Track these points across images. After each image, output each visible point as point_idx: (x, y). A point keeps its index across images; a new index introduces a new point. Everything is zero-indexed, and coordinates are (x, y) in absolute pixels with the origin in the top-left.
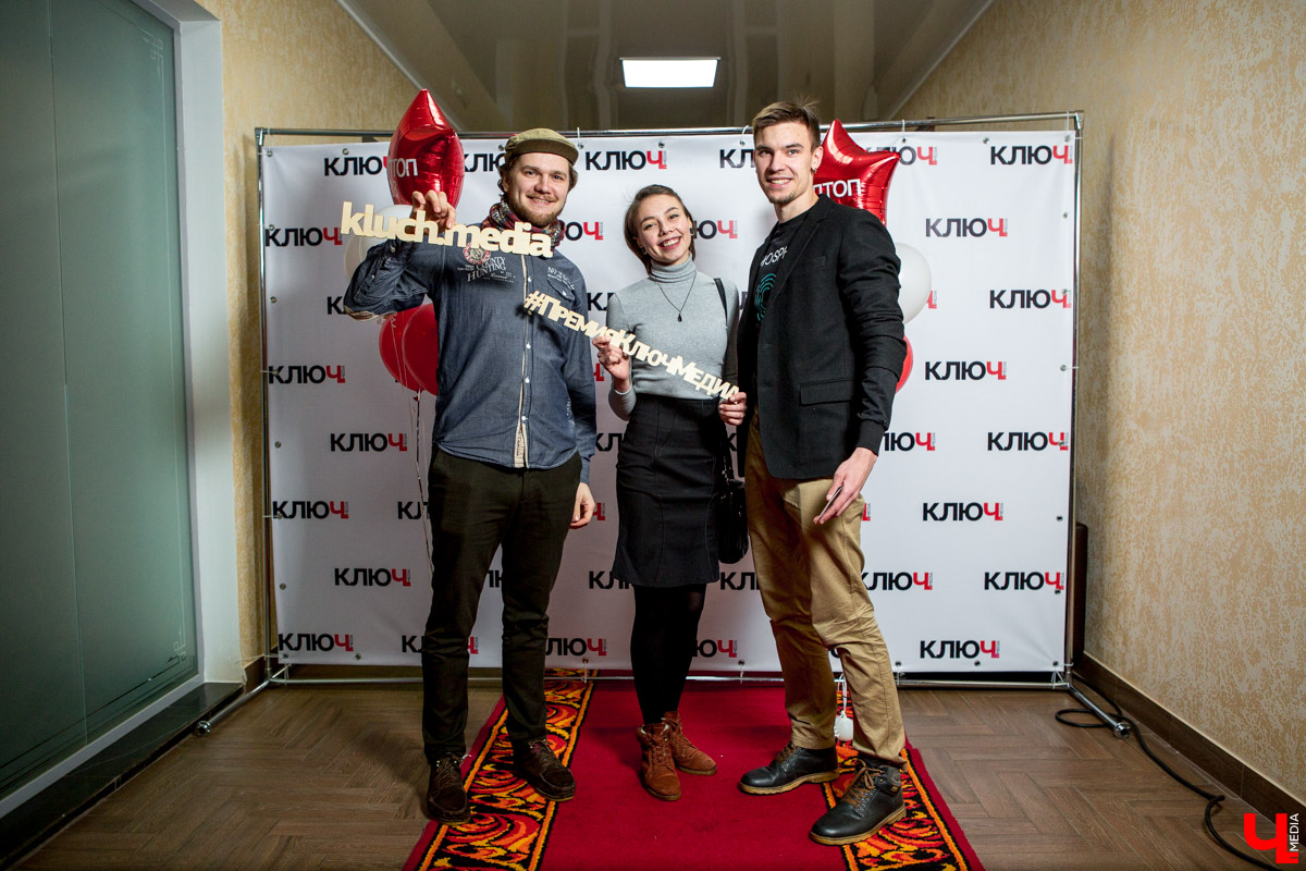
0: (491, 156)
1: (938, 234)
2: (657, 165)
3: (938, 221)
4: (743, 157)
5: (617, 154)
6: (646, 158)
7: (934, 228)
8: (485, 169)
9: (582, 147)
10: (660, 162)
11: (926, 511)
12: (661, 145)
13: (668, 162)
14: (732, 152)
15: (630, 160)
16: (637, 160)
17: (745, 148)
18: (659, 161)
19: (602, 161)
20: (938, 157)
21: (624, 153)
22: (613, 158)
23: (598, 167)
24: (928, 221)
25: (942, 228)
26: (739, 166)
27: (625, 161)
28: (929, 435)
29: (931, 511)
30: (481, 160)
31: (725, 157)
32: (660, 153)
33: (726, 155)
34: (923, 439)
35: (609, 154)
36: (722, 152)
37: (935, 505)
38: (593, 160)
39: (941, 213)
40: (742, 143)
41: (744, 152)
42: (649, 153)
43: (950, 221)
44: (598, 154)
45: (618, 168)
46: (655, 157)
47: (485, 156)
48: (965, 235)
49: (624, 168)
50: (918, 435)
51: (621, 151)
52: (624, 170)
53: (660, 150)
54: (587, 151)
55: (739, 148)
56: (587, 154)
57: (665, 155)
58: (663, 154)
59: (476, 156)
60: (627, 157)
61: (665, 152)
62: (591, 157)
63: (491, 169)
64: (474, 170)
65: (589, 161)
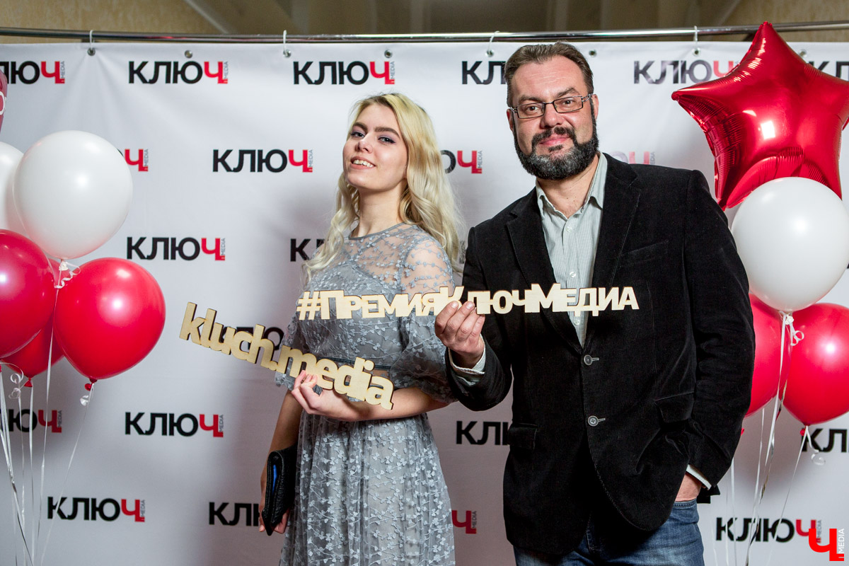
0: (176, 64)
2: (383, 79)
5: (333, 64)
6: (369, 70)
8: (168, 81)
9: (289, 55)
10: (386, 76)
12: (388, 54)
13: (396, 75)
14: (477, 64)
15: (349, 73)
16: (357, 73)
17: (494, 59)
19: (313, 73)
21: (341, 64)
22: (328, 69)
23: (309, 81)
26: (487, 82)
27: (342, 73)
30: (163, 69)
31: (468, 72)
32: (387, 64)
35: (323, 65)
36: (465, 64)
38: (303, 72)
40: (491, 54)
41: (492, 64)
42: (372, 64)
44: (308, 64)
45: (334, 82)
46: (380, 69)
47: (168, 64)
49: (342, 82)
51: (337, 60)
52: (342, 85)
53: (387, 60)
54: (296, 61)
55: (486, 60)
56: (296, 64)
57: (393, 67)
58: (390, 65)
59: (158, 65)
60: (345, 69)
61: (392, 63)
62: (300, 68)
63: (175, 81)
64: (153, 81)
65: (297, 73)
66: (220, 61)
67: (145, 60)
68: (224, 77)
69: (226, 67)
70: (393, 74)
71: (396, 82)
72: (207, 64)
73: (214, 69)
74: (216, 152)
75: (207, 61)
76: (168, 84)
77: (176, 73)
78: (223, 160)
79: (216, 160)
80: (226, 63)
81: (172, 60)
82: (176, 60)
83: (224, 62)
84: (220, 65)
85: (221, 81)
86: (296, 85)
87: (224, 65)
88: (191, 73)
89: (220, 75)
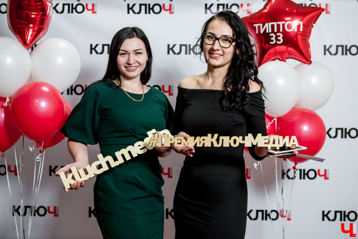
0: (72, 5)
1: (331, 54)
2: (168, 12)
3: (331, 46)
4: (218, 8)
5: (145, 5)
6: (162, 8)
7: (328, 50)
8: (69, 12)
9: (125, 1)
11: (324, 215)
12: (171, 0)
13: (174, 10)
14: (212, 5)
15: (153, 9)
16: (157, 9)
17: (219, 2)
18: (170, 10)
19: (136, 9)
20: (330, 9)
21: (149, 5)
23: (134, 13)
24: (325, 46)
25: (333, 50)
26: (216, 13)
27: (150, 9)
28: (325, 171)
29: (327, 216)
30: (66, 7)
31: (208, 8)
32: (170, 5)
33: (208, 6)
34: (322, 173)
35: (141, 5)
36: (206, 5)
37: (329, 212)
38: (132, 8)
39: (333, 41)
40: (218, 0)
41: (218, 5)
42: (164, 5)
43: (337, 46)
44: (134, 5)
45: (146, 13)
46: (167, 7)
47: (69, 5)
48: (346, 54)
49: (149, 13)
50: (319, 170)
51: (147, 3)
52: (149, 14)
53: (170, 3)
54: (128, 3)
55: (216, 3)
56: (128, 5)
57: (173, 6)
58: (172, 5)
59: (64, 5)
60: (151, 7)
61: (173, 4)
62: (130, 7)
63: (72, 12)
64: (62, 12)
65: (129, 9)
66: (93, 3)
67: (58, 3)
68: (95, 11)
69: (96, 6)
70: (173, 9)
71: (174, 13)
72: (87, 5)
73: (90, 7)
74: (91, 45)
75: (87, 3)
76: (69, 14)
77: (73, 8)
78: (94, 49)
79: (91, 49)
80: (96, 4)
81: (71, 3)
82: (72, 3)
83: (95, 3)
84: (93, 5)
85: (94, 12)
86: (128, 14)
87: (95, 5)
88: (80, 8)
89: (93, 9)
